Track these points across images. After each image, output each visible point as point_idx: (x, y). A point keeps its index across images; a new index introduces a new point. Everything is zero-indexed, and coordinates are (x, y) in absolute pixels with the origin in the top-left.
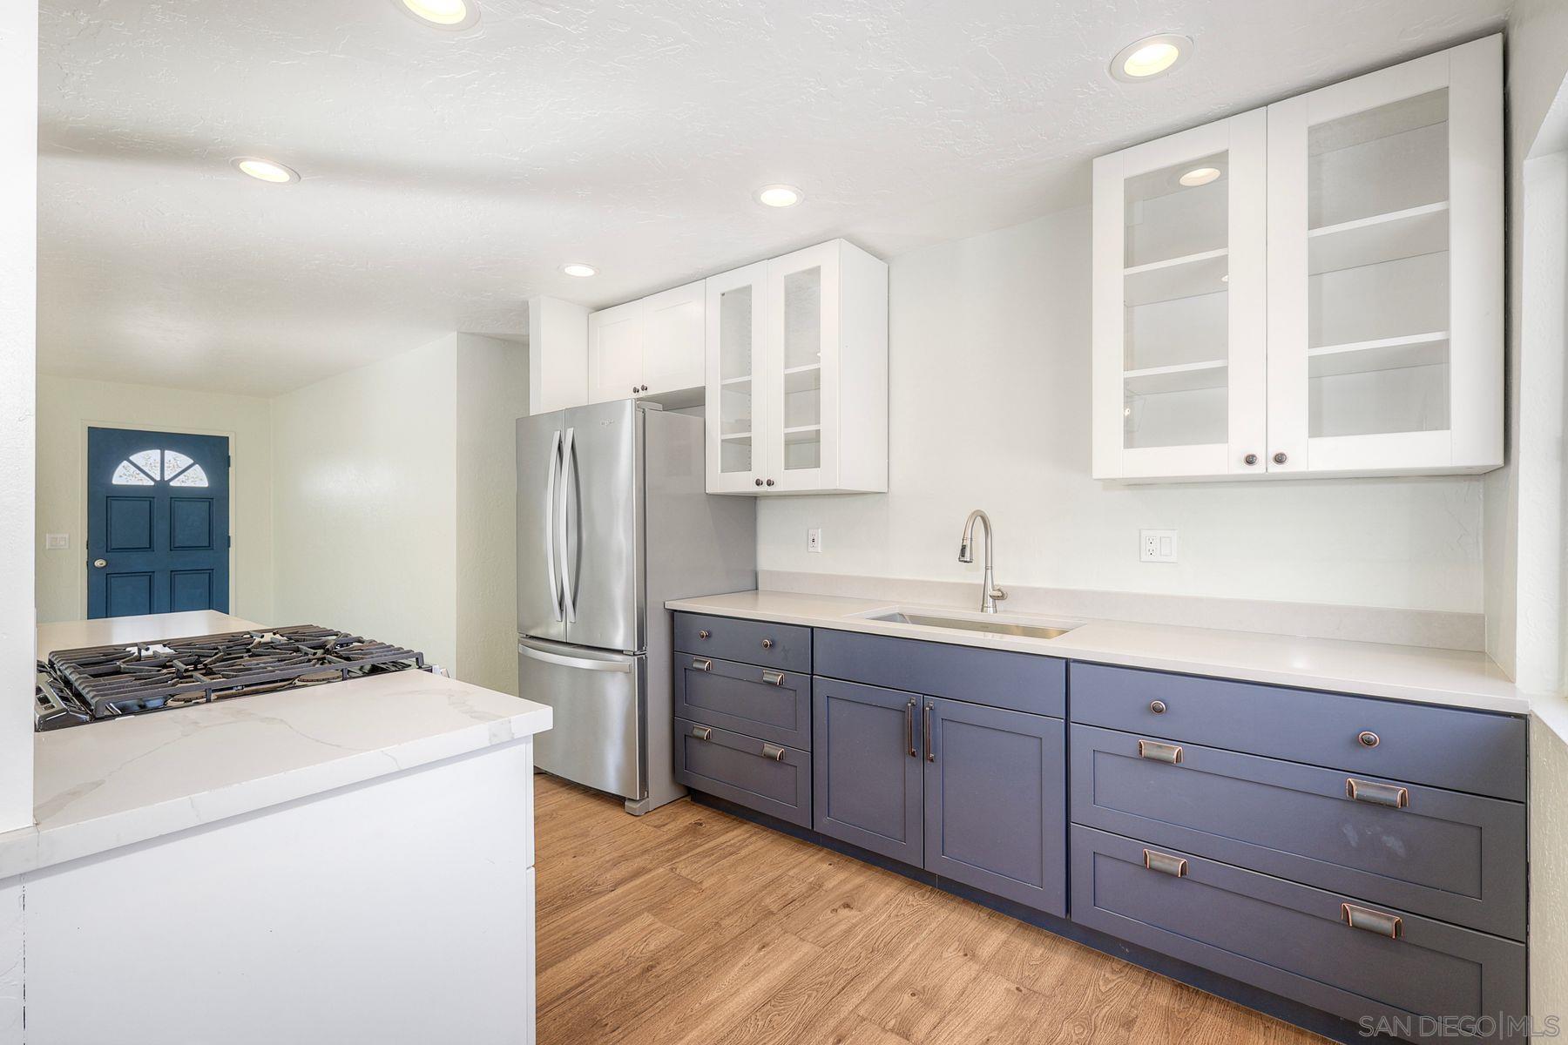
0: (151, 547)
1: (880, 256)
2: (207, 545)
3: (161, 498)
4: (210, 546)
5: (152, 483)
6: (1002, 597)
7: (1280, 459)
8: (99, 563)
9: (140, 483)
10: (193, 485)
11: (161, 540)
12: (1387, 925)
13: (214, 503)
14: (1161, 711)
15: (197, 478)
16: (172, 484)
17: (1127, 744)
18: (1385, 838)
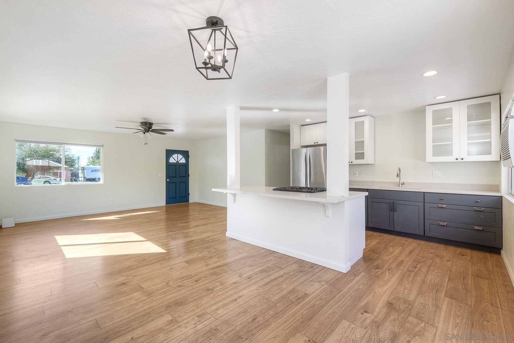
0: (176, 177)
1: (373, 117)
2: (185, 176)
3: (177, 165)
4: (186, 177)
5: (176, 162)
6: (404, 184)
7: (462, 159)
8: (168, 180)
9: (174, 162)
10: (182, 162)
11: (178, 175)
12: (481, 229)
13: (186, 166)
14: (442, 199)
15: (183, 161)
16: (179, 162)
17: (436, 205)
18: (481, 216)
